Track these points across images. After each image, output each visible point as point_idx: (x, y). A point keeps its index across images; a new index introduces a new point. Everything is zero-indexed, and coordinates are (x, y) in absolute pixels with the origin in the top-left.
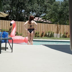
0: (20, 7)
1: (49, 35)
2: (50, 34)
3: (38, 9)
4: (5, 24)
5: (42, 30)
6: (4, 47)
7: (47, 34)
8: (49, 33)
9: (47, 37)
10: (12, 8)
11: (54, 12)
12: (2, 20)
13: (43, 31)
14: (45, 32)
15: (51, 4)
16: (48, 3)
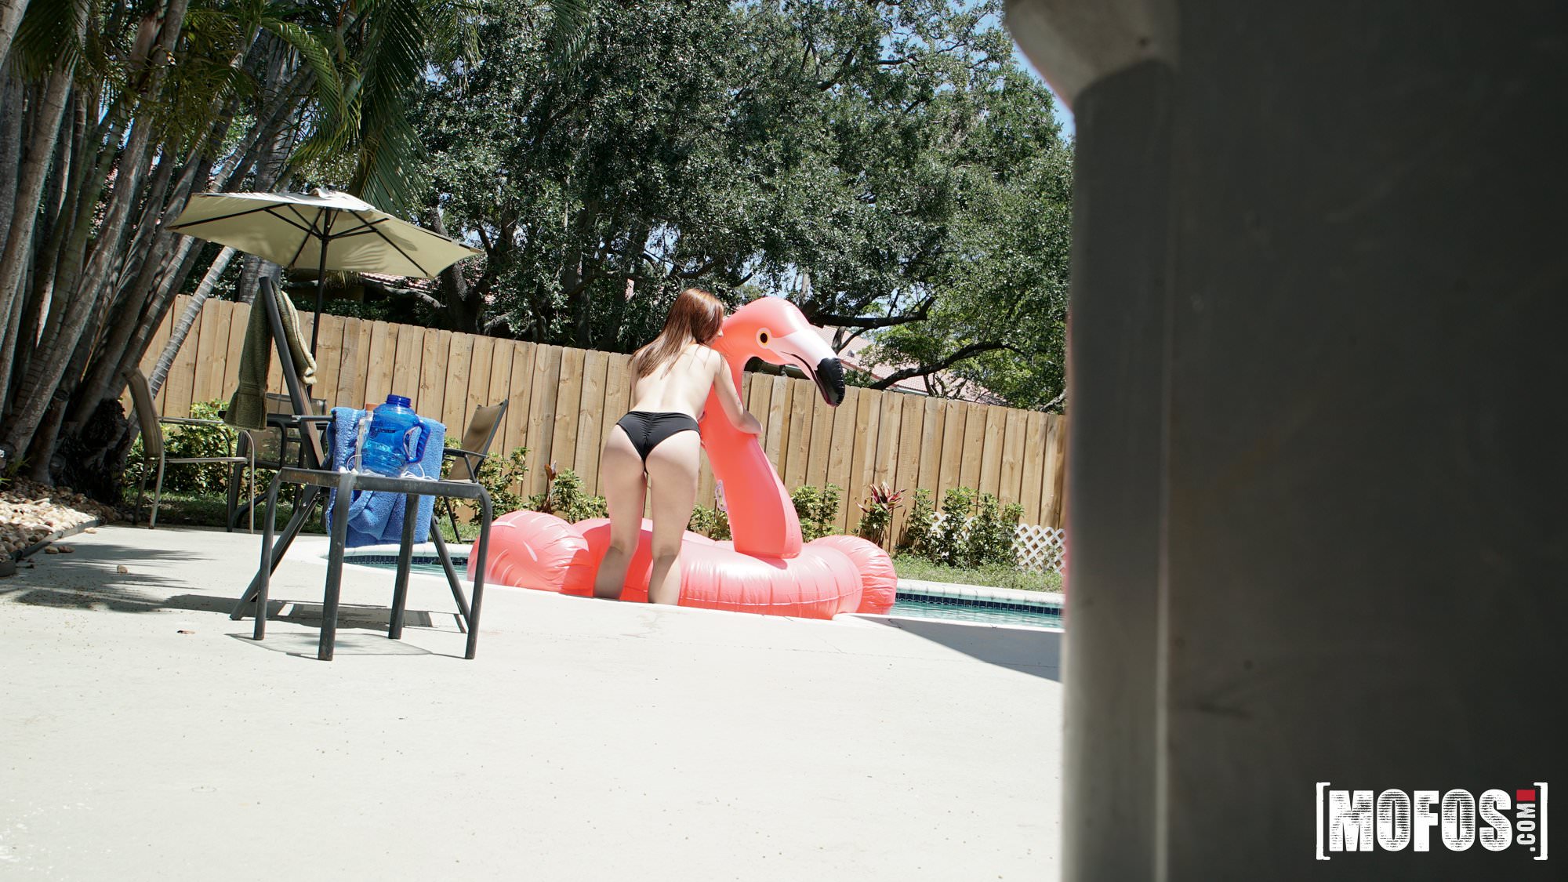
0: (629, 185)
1: (961, 542)
2: (969, 521)
3: (842, 220)
4: (432, 370)
5: (868, 474)
6: (379, 609)
7: (936, 530)
8: (953, 508)
9: (930, 555)
10: (531, 191)
11: (1026, 262)
12: (394, 326)
13: (887, 486)
14: (906, 503)
15: (1002, 179)
16: (962, 159)
